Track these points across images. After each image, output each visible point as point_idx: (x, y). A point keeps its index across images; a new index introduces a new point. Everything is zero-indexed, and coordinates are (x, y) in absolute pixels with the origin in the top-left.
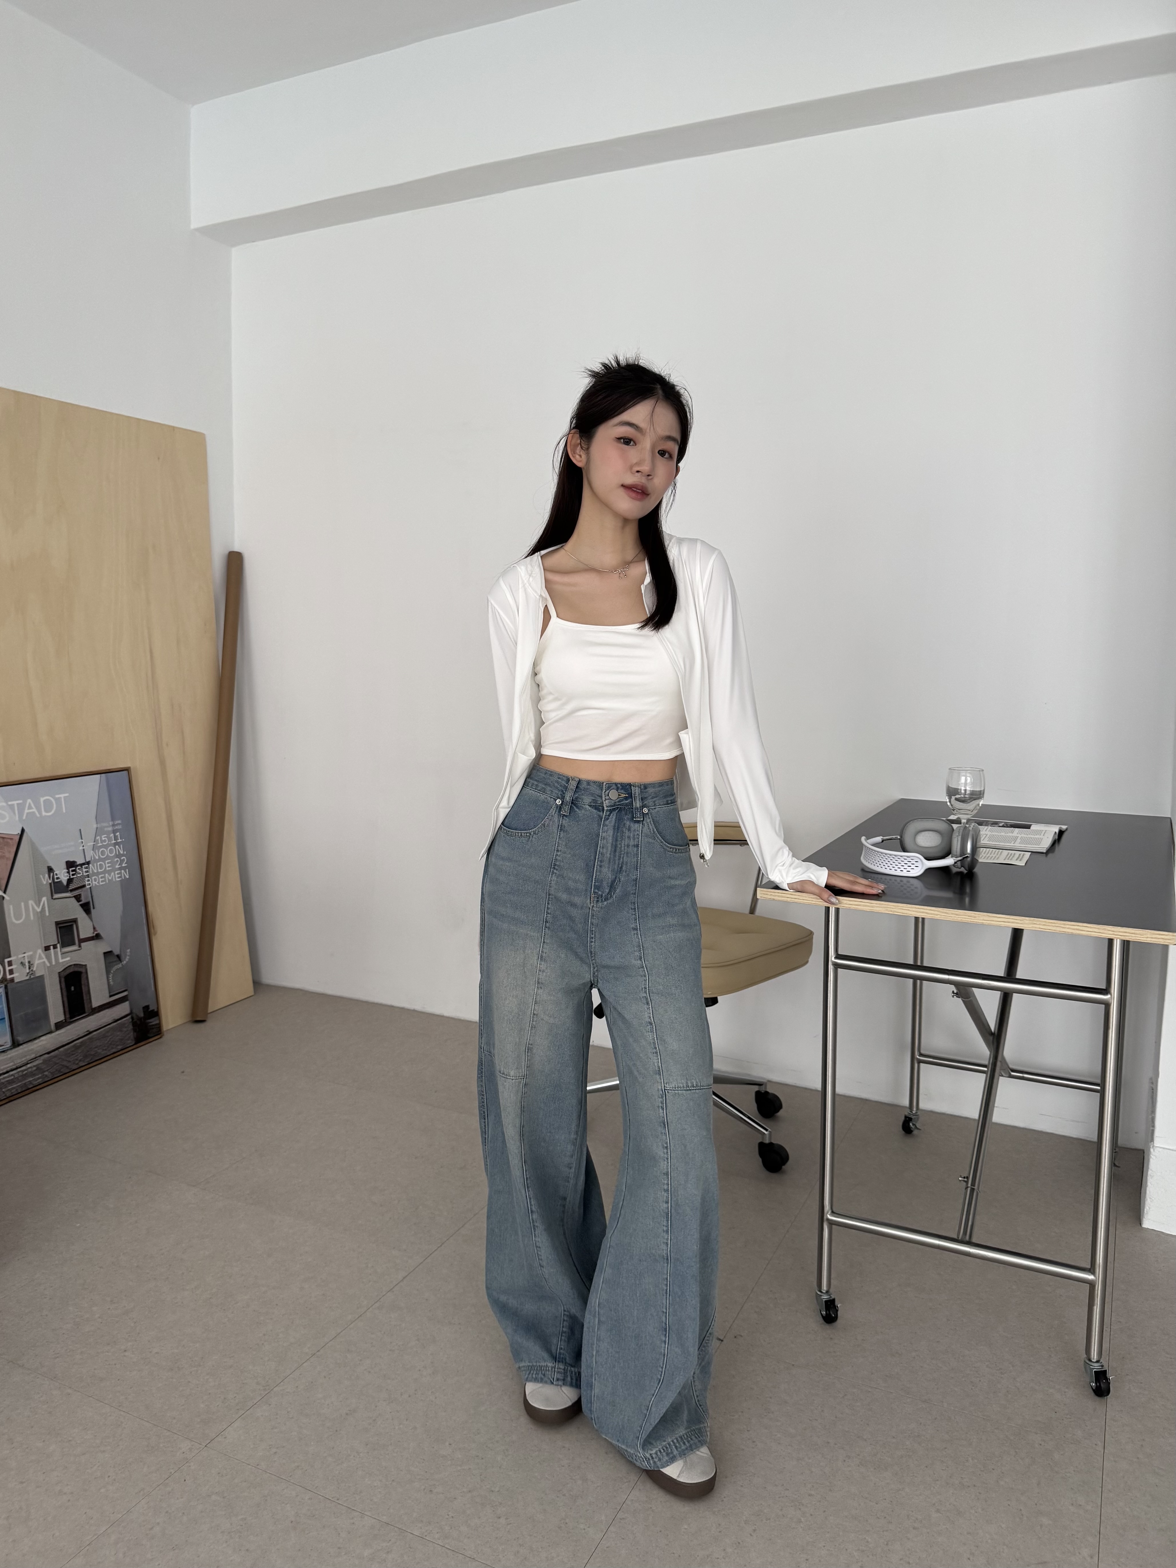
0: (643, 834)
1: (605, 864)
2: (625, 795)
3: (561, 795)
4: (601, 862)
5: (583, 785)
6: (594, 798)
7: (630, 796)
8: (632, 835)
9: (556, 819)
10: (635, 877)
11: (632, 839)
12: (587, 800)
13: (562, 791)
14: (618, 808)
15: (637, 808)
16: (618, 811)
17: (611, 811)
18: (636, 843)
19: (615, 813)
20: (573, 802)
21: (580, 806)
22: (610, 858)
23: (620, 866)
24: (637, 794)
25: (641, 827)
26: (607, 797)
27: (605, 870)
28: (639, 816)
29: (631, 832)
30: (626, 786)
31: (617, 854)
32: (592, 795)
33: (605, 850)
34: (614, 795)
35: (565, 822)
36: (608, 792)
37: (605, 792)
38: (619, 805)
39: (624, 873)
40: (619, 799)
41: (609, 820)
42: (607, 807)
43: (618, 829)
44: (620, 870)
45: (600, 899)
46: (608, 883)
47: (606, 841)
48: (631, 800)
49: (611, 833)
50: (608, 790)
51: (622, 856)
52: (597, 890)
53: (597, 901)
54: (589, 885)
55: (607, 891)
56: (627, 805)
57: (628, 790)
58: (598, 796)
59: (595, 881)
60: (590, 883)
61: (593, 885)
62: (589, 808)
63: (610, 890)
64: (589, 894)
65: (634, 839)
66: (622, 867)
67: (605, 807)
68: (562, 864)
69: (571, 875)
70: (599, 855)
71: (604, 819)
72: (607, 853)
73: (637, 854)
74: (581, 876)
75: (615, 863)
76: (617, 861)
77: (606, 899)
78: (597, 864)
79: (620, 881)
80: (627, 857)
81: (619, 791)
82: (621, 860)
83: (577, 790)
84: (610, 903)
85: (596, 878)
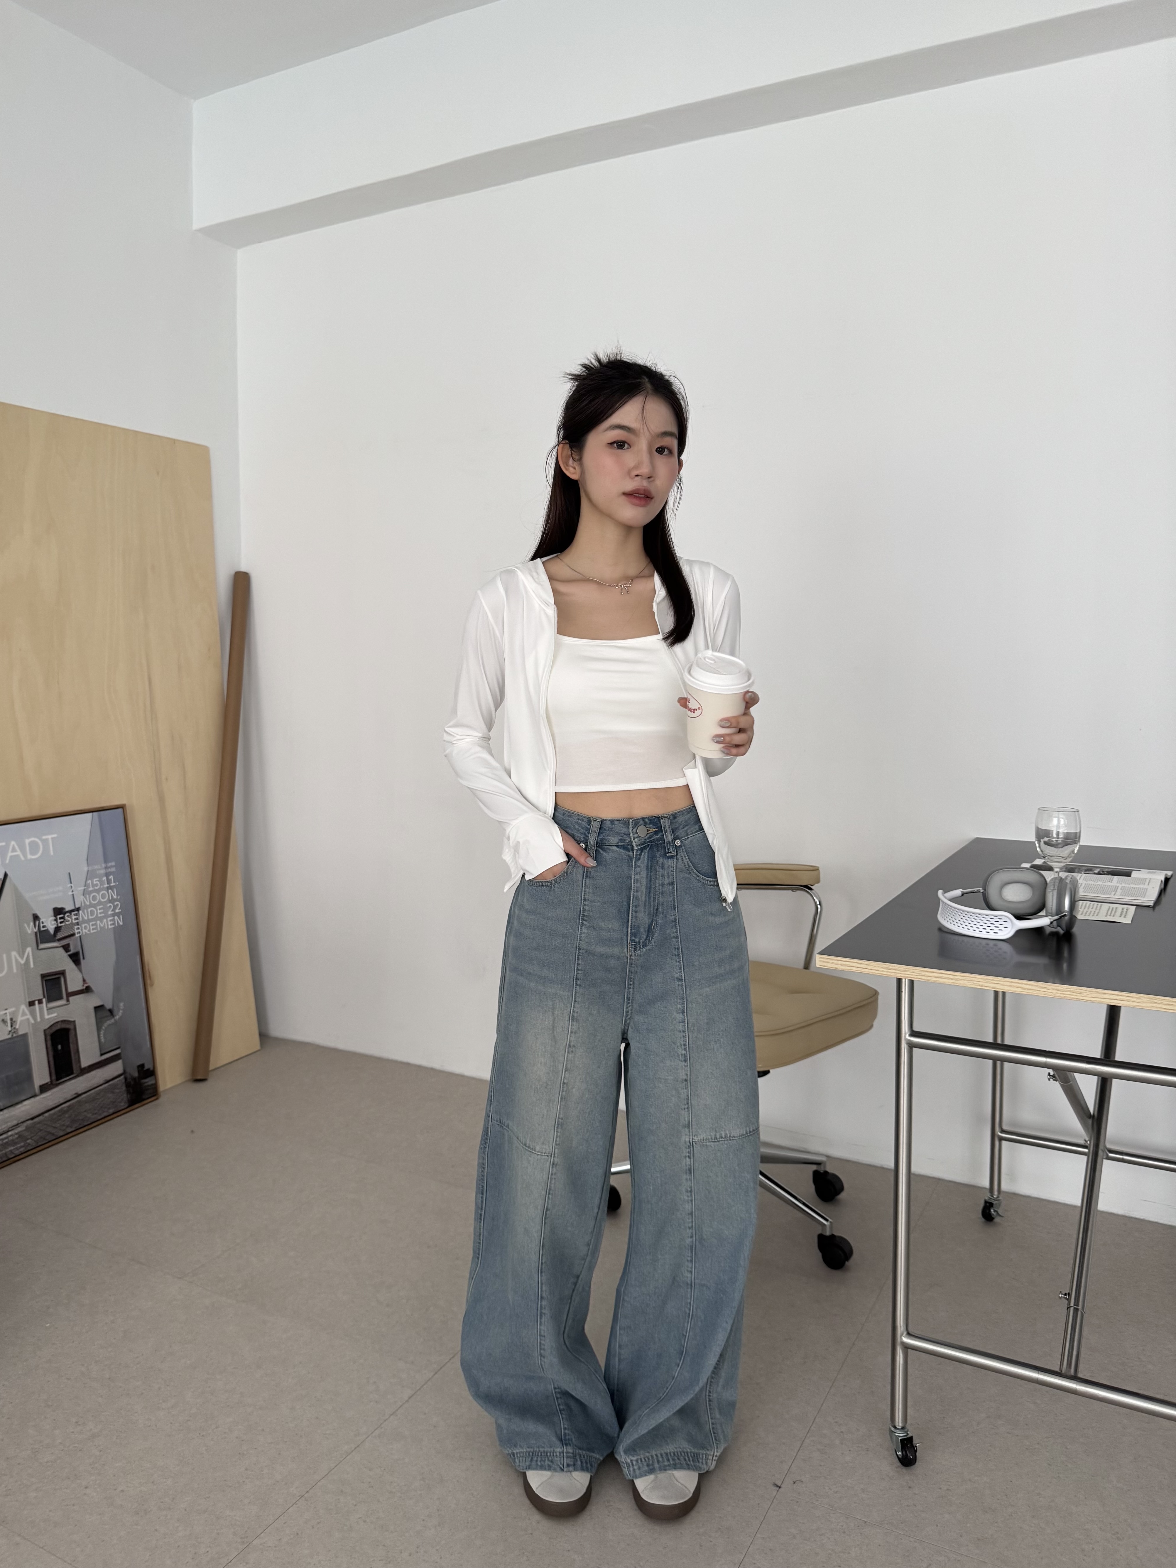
0: (678, 870)
1: (641, 908)
2: (654, 830)
3: (584, 837)
4: (636, 906)
5: (608, 824)
6: (621, 838)
7: (660, 829)
8: (666, 872)
10: (673, 917)
11: (666, 877)
12: (613, 840)
13: (585, 834)
14: (648, 845)
15: (669, 842)
16: (649, 849)
17: (642, 850)
18: (670, 881)
19: (646, 851)
20: (599, 845)
21: (607, 848)
22: (645, 901)
23: (656, 908)
24: (667, 826)
25: (675, 863)
26: (635, 835)
27: (641, 915)
28: (671, 851)
29: (665, 870)
30: (654, 819)
31: (652, 895)
32: (618, 834)
33: (639, 894)
34: (642, 831)
36: (635, 829)
37: (632, 830)
38: (649, 842)
39: (661, 915)
40: (648, 835)
41: (640, 861)
42: (637, 846)
43: (651, 868)
44: (657, 913)
45: (638, 946)
46: (645, 928)
47: (639, 884)
48: (661, 834)
49: (644, 873)
50: (635, 827)
51: (657, 897)
52: (633, 938)
53: (635, 949)
54: (625, 932)
55: (645, 937)
56: (658, 840)
57: (657, 824)
58: (625, 834)
59: (631, 928)
60: (625, 931)
61: (629, 933)
62: (617, 849)
63: (648, 936)
64: (625, 942)
65: (668, 877)
66: (657, 909)
67: (635, 846)
68: (591, 914)
69: (603, 925)
70: (633, 900)
71: (635, 859)
72: (641, 897)
73: (673, 892)
74: (615, 925)
75: (651, 906)
76: (652, 903)
77: (645, 946)
78: (632, 910)
79: (657, 924)
80: (663, 897)
81: (647, 826)
82: (656, 901)
83: (601, 831)
84: (649, 950)
85: (633, 923)
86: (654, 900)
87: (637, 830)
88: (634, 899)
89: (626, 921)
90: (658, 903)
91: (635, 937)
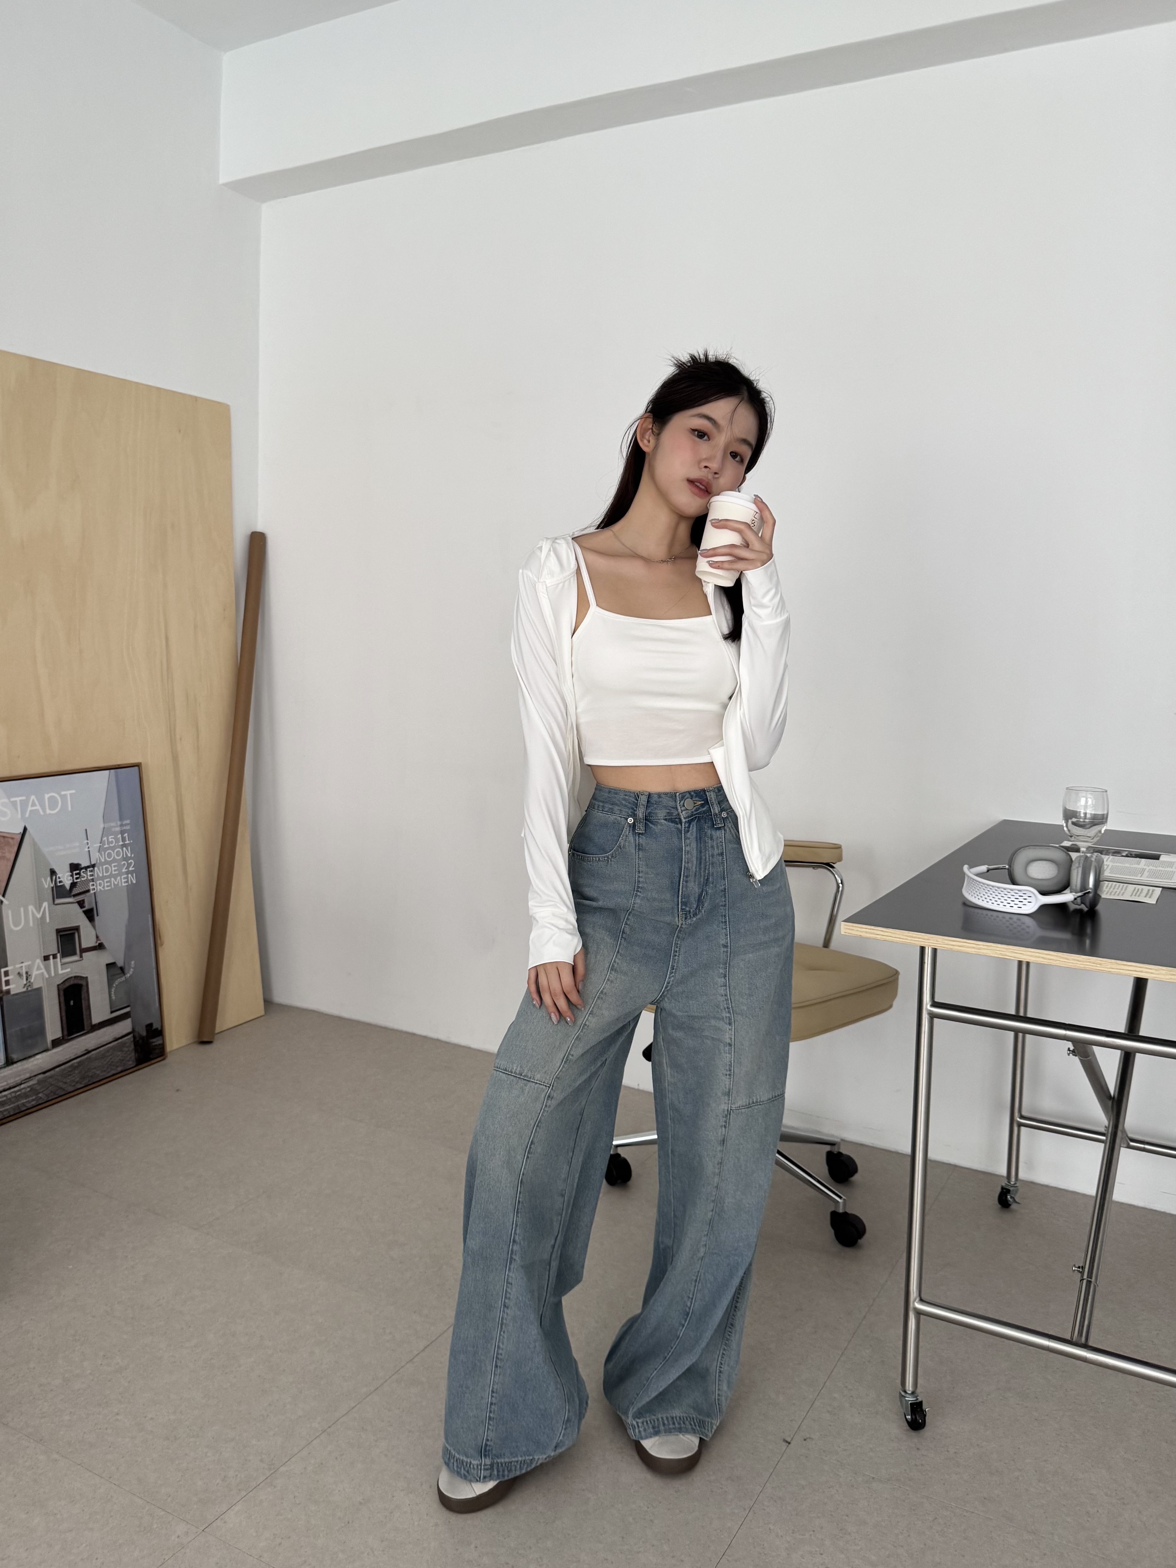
0: (726, 841)
1: (691, 878)
2: (700, 803)
3: (632, 812)
4: (687, 877)
5: (655, 798)
6: (668, 811)
7: (707, 802)
8: (715, 843)
9: (631, 838)
10: (723, 887)
11: (715, 848)
12: (661, 814)
13: (633, 808)
14: (696, 817)
15: (716, 814)
16: (697, 821)
17: (690, 822)
18: (720, 852)
19: (694, 823)
20: (648, 819)
21: (655, 821)
22: (696, 871)
23: (706, 878)
25: (723, 834)
26: (683, 808)
27: (691, 885)
28: (719, 822)
29: (714, 841)
30: (701, 792)
31: (703, 866)
32: (666, 807)
33: (690, 865)
34: (689, 804)
35: (642, 840)
36: (682, 802)
37: (680, 803)
38: (696, 814)
39: (711, 885)
40: (695, 808)
41: (689, 833)
42: (685, 818)
43: (700, 840)
44: (707, 883)
45: (688, 915)
46: (695, 898)
47: (689, 855)
48: (708, 806)
49: (694, 845)
50: (682, 800)
51: (707, 867)
52: (684, 907)
53: (685, 918)
54: (676, 903)
55: (695, 906)
56: (704, 812)
57: (703, 797)
58: (673, 808)
59: (682, 897)
60: (676, 900)
61: (680, 902)
62: (665, 822)
63: (698, 904)
64: (677, 912)
65: (718, 848)
66: (708, 879)
67: (682, 818)
68: (645, 885)
69: (656, 896)
71: (684, 831)
72: (692, 867)
73: (723, 863)
74: (667, 895)
75: (701, 876)
76: (702, 874)
77: (695, 914)
78: (683, 880)
79: (707, 893)
80: (713, 867)
81: (694, 799)
82: (707, 871)
83: (649, 805)
84: (699, 918)
85: (683, 893)
86: (705, 871)
87: (684, 803)
88: (686, 870)
89: (677, 891)
90: (709, 873)
91: (686, 905)
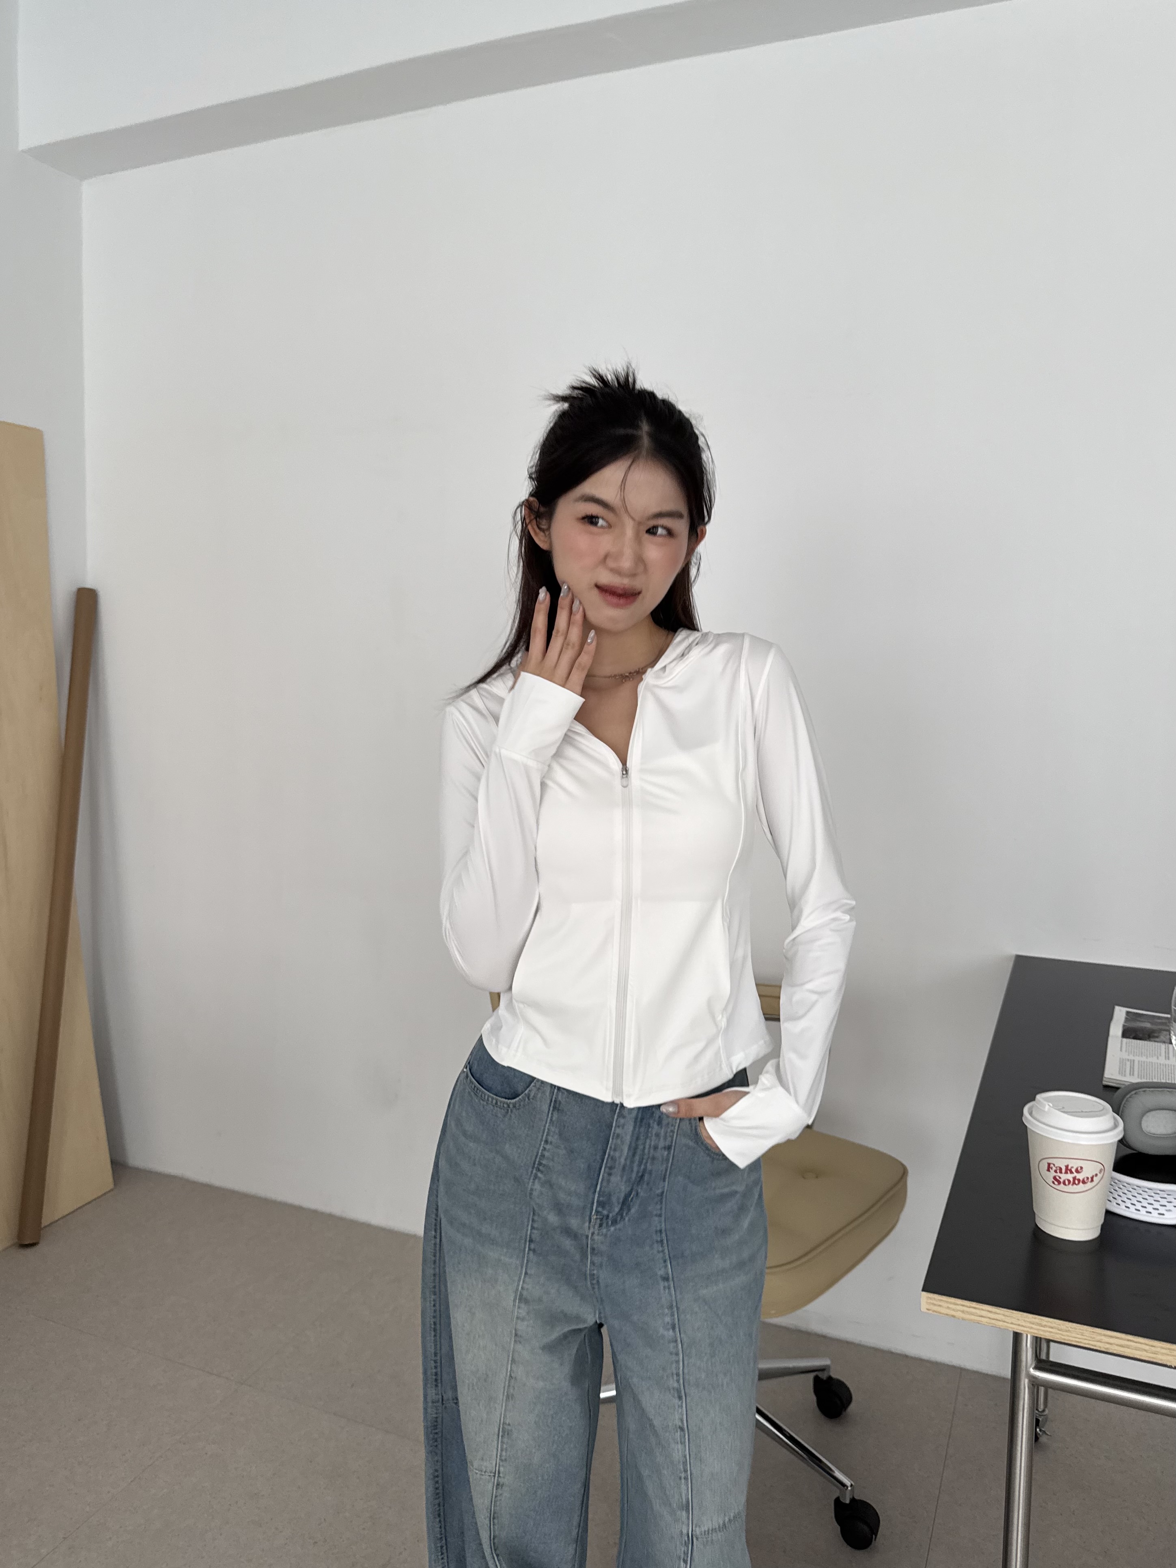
0: (679, 1133)
1: (617, 1171)
4: (611, 1168)
8: (662, 1131)
10: (661, 1190)
11: (660, 1137)
18: (667, 1145)
22: (625, 1163)
23: (640, 1174)
27: (616, 1180)
29: (661, 1128)
31: (637, 1158)
33: (617, 1154)
35: (561, 1096)
39: (645, 1186)
43: (641, 1122)
44: (640, 1181)
45: (604, 1221)
46: (618, 1199)
47: (619, 1140)
49: (630, 1127)
51: (644, 1161)
52: (600, 1209)
53: (601, 1225)
54: (590, 1199)
55: (617, 1210)
59: (600, 1194)
60: (590, 1196)
61: (595, 1201)
63: (621, 1209)
64: (588, 1213)
65: (665, 1139)
66: (642, 1176)
68: (551, 1164)
69: (563, 1183)
70: (607, 1160)
72: (620, 1157)
73: (668, 1160)
74: (578, 1186)
75: (632, 1171)
76: (635, 1169)
77: (614, 1222)
78: (604, 1172)
79: (637, 1195)
80: (652, 1164)
82: (642, 1166)
84: (620, 1230)
85: (602, 1189)
86: (639, 1165)
88: (610, 1160)
89: (595, 1183)
91: (603, 1207)
